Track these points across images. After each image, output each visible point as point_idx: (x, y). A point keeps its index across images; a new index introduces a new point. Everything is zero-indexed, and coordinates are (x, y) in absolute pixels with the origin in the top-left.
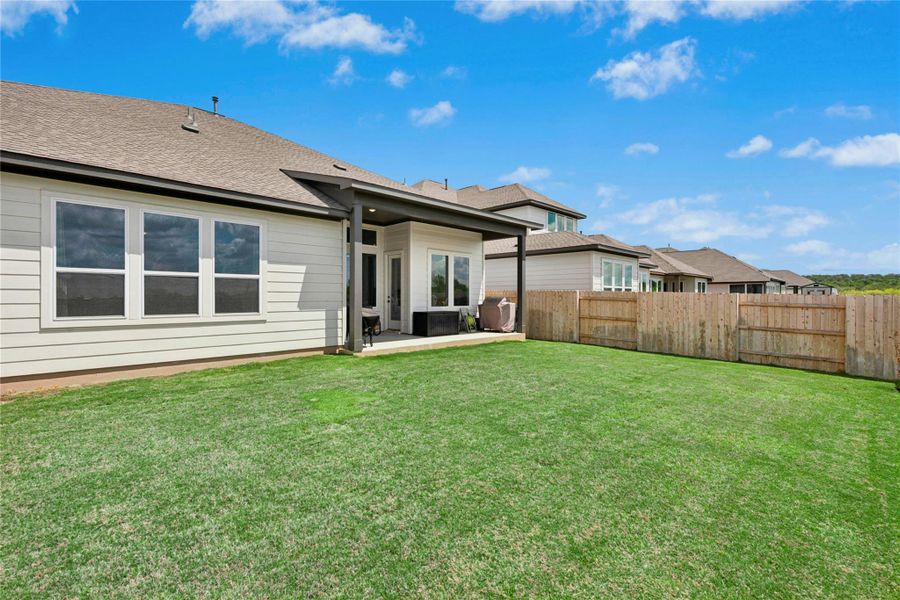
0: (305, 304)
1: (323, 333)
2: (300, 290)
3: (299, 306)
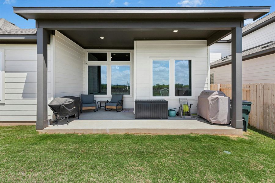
2: (23, 87)
3: (23, 97)
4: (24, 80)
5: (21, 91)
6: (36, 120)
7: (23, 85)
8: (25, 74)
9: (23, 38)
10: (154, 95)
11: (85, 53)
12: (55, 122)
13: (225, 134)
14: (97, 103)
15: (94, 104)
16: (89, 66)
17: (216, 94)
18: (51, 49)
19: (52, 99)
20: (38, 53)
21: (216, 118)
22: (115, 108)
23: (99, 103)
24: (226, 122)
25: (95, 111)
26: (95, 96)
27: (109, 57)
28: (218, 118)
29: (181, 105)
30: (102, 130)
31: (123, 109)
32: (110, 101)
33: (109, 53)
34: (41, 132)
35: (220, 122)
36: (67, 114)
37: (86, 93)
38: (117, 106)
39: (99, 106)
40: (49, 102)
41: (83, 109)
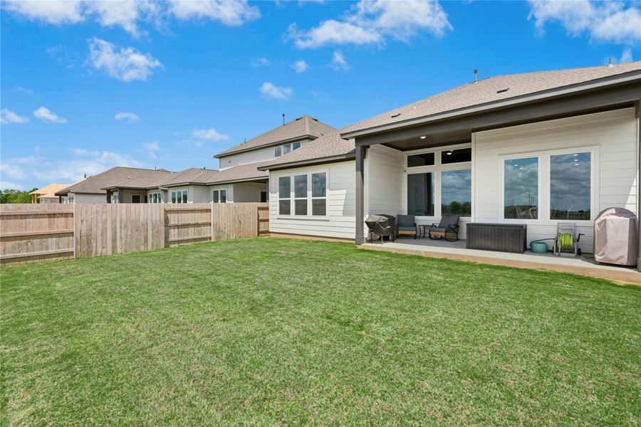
0: (345, 213)
1: (354, 230)
2: (343, 204)
3: (343, 213)
4: (344, 197)
5: (342, 208)
6: (354, 238)
7: (343, 203)
8: (344, 192)
9: (345, 157)
10: (506, 216)
11: (403, 158)
12: (371, 241)
13: (610, 278)
14: (418, 227)
15: (414, 228)
16: (409, 175)
17: (612, 214)
18: (367, 163)
19: (367, 216)
20: (357, 170)
21: (603, 254)
22: (443, 234)
23: (422, 228)
24: (624, 261)
25: (415, 237)
26: (416, 217)
27: (438, 159)
28: (606, 253)
29: (559, 234)
30: (416, 251)
31: (458, 240)
32: (437, 225)
33: (437, 152)
34: (359, 247)
35: (612, 260)
36: (381, 233)
37: (405, 213)
38: (446, 232)
39: (422, 232)
40: (365, 219)
41: (400, 232)
